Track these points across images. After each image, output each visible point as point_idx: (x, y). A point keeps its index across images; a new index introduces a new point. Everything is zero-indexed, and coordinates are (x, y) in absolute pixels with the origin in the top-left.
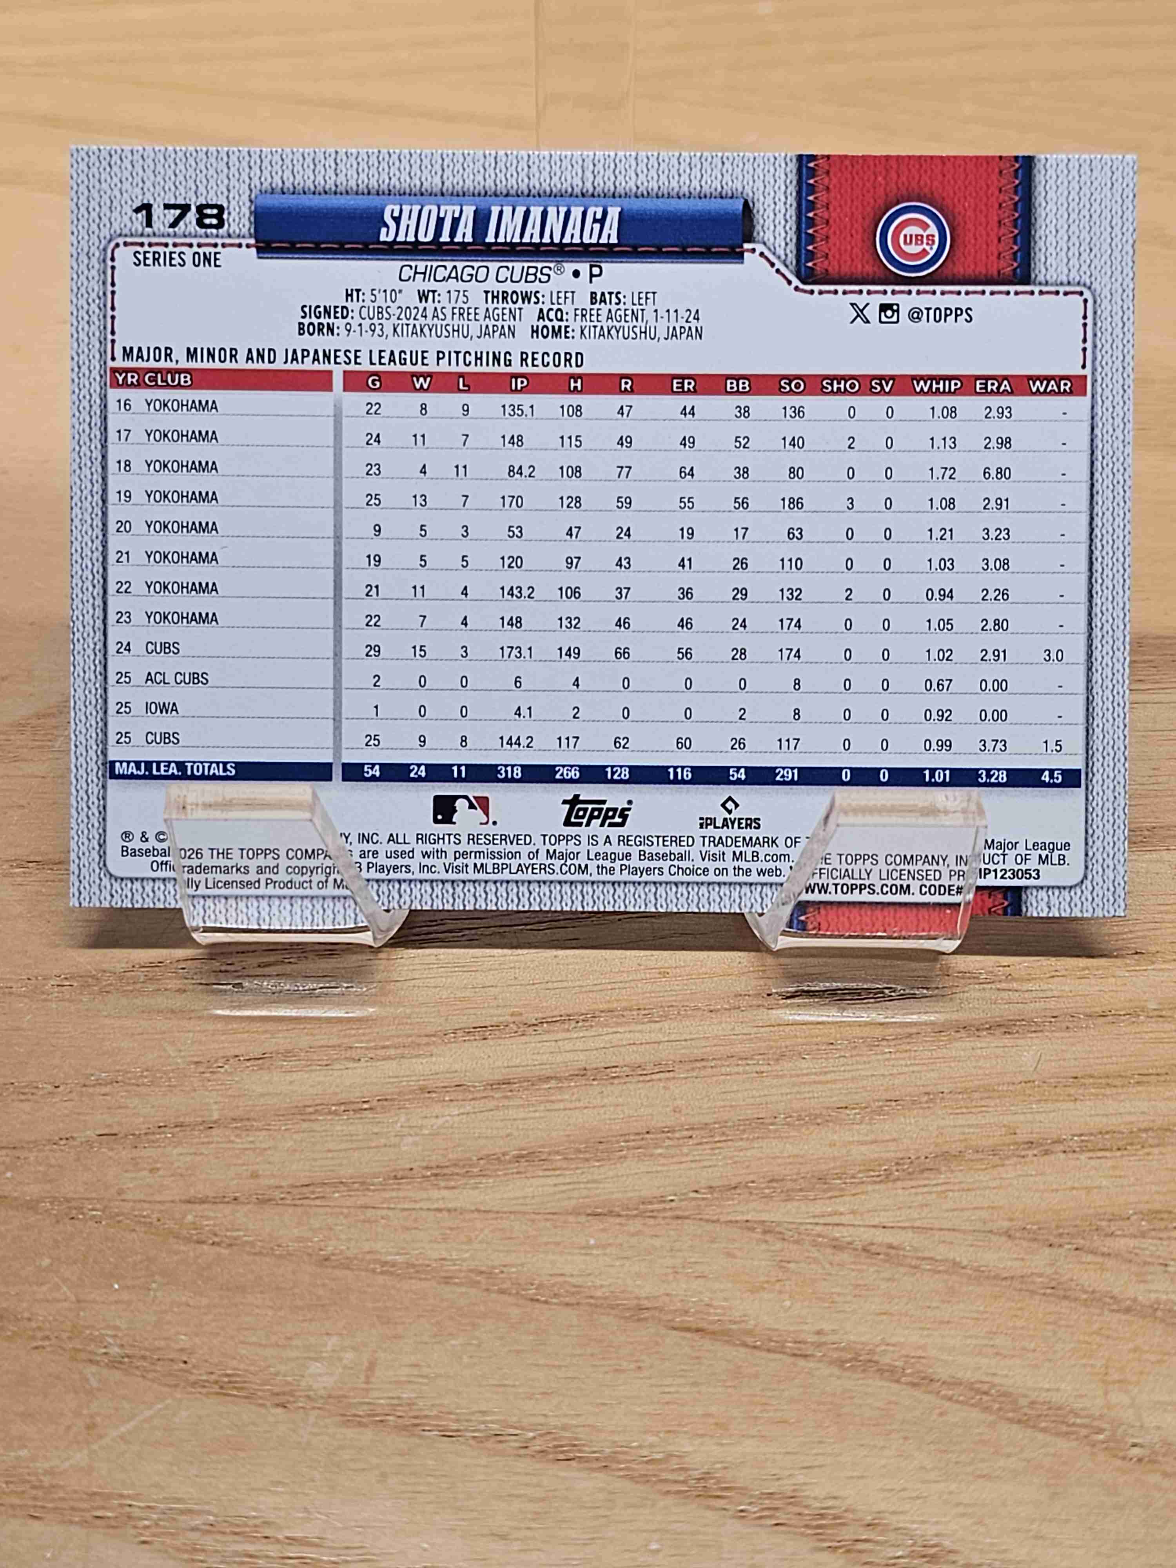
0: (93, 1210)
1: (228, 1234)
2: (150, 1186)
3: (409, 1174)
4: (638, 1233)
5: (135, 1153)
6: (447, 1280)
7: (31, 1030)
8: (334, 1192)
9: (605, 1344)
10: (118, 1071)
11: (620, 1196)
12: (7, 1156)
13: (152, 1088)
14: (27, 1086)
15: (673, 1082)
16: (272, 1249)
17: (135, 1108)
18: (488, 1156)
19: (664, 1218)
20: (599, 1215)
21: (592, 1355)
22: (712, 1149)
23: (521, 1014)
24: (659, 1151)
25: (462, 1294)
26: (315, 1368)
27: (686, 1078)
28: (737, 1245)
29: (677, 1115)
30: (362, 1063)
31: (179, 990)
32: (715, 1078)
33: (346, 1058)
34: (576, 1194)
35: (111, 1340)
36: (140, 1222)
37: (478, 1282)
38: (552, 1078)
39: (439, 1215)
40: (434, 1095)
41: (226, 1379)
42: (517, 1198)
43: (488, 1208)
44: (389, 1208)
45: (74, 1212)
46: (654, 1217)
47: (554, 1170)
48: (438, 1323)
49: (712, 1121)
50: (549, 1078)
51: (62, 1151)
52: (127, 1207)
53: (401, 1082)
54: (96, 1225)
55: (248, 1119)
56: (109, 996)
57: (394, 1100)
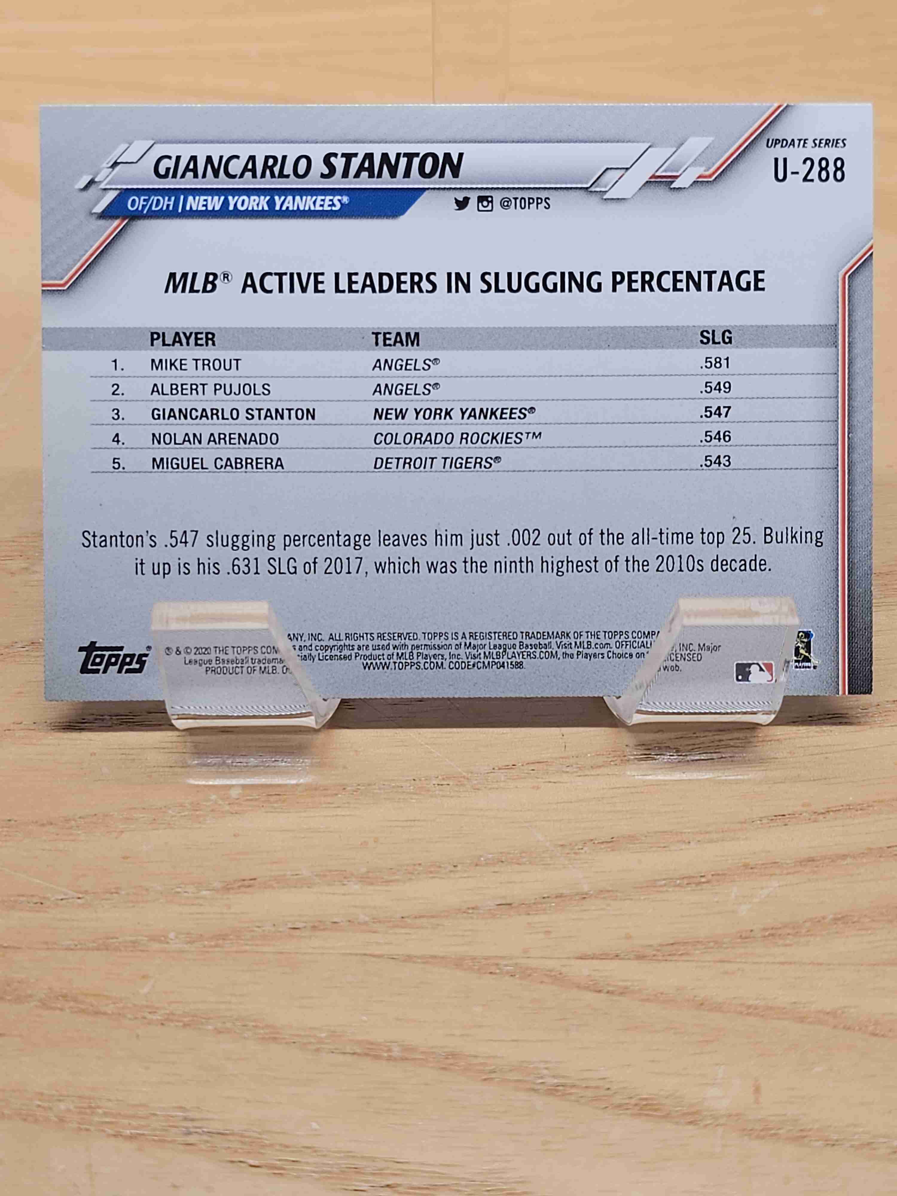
0: (506, 965)
1: (619, 984)
2: (548, 946)
3: (752, 934)
5: (529, 919)
6: (802, 1020)
7: (424, 820)
8: (695, 950)
10: (501, 853)
12: (428, 922)
13: (530, 866)
14: (431, 865)
16: (656, 995)
17: (521, 882)
18: (811, 920)
23: (809, 805)
25: (816, 1031)
26: (714, 1092)
30: (693, 845)
31: (533, 788)
34: (887, 949)
35: (545, 1072)
36: (546, 975)
37: (827, 1021)
38: (847, 856)
39: (783, 967)
40: (756, 870)
41: (645, 1103)
42: (842, 953)
43: (820, 961)
44: (741, 962)
45: (493, 967)
47: (866, 929)
48: (803, 1053)
50: (845, 856)
51: (472, 918)
52: (533, 963)
53: (727, 860)
54: (512, 978)
55: (612, 891)
56: (480, 792)
57: (724, 874)
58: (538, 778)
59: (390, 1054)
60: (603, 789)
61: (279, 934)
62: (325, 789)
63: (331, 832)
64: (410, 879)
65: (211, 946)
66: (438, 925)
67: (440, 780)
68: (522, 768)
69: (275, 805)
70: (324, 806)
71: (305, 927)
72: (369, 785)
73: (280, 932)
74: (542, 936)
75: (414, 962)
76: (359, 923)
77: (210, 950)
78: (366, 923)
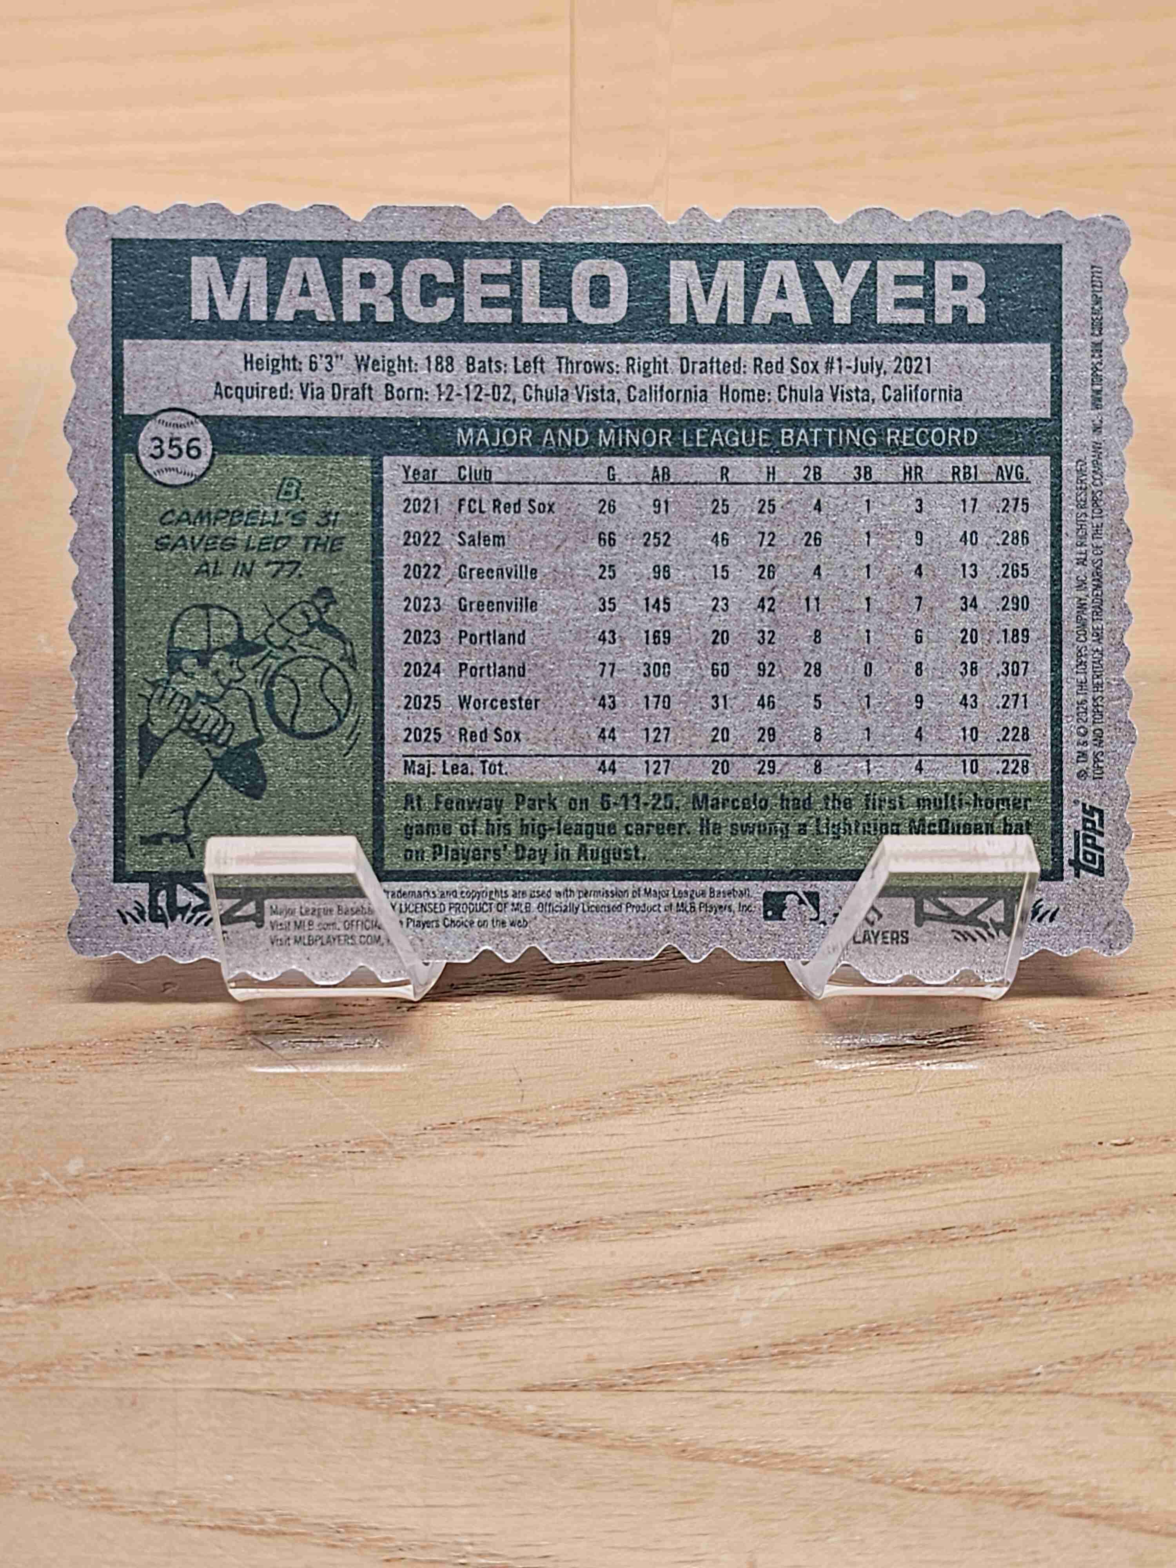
0: (426, 1402)
1: (575, 1424)
2: (483, 1375)
3: (757, 1352)
4: (1006, 1412)
5: (460, 1337)
6: (816, 1470)
7: (326, 1203)
8: (679, 1375)
9: (995, 1535)
10: (428, 1246)
11: (983, 1370)
12: (324, 1344)
13: (467, 1263)
14: (333, 1265)
15: (1017, 1242)
16: (623, 1440)
17: (451, 1286)
18: (836, 1330)
19: (1034, 1393)
20: (965, 1392)
21: (983, 1548)
22: (1073, 1315)
23: (841, 1172)
24: (1017, 1319)
25: (834, 1485)
27: (1029, 1238)
28: (1114, 1421)
29: (1029, 1280)
30: (684, 1230)
31: (476, 1154)
32: (1059, 1238)
33: (666, 1225)
34: (936, 1369)
35: (470, 1548)
36: (478, 1414)
37: (849, 1471)
38: (888, 1242)
39: (795, 1397)
40: (767, 1264)
42: (874, 1377)
43: (845, 1389)
44: (739, 1392)
45: (407, 1405)
46: (1024, 1393)
47: (908, 1343)
48: (815, 1517)
49: (1063, 1285)
50: (884, 1243)
51: (383, 1337)
52: (461, 1398)
53: (728, 1250)
54: (431, 1419)
55: (573, 1296)
56: (405, 1162)
57: (724, 1270)
58: (482, 1140)
59: (262, 1527)
60: (570, 1154)
61: (122, 1364)
62: (196, 1161)
63: (201, 1221)
64: (304, 1285)
65: (30, 1381)
66: (337, 1347)
67: (352, 1147)
68: (463, 1127)
69: (129, 1185)
70: (193, 1184)
71: (157, 1353)
72: (256, 1154)
73: (124, 1360)
74: (476, 1360)
75: (302, 1400)
76: (232, 1347)
77: (29, 1385)
78: (240, 1346)
